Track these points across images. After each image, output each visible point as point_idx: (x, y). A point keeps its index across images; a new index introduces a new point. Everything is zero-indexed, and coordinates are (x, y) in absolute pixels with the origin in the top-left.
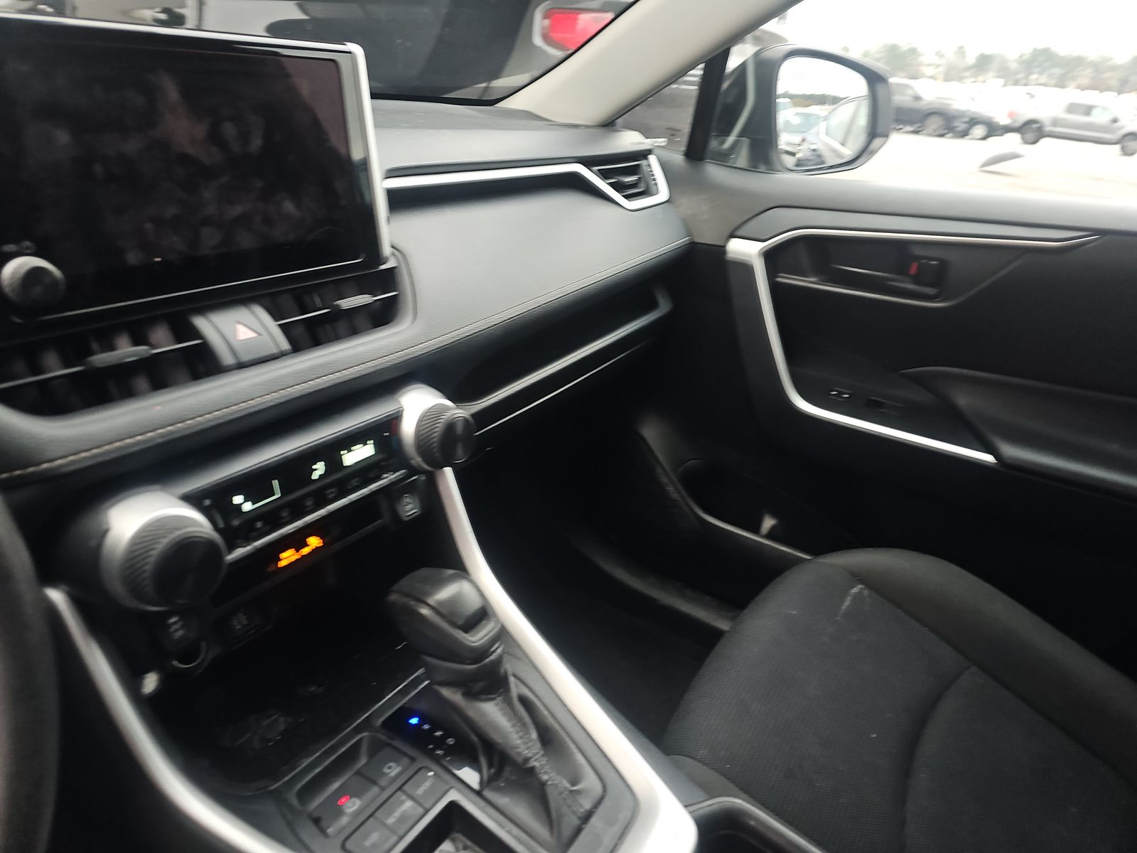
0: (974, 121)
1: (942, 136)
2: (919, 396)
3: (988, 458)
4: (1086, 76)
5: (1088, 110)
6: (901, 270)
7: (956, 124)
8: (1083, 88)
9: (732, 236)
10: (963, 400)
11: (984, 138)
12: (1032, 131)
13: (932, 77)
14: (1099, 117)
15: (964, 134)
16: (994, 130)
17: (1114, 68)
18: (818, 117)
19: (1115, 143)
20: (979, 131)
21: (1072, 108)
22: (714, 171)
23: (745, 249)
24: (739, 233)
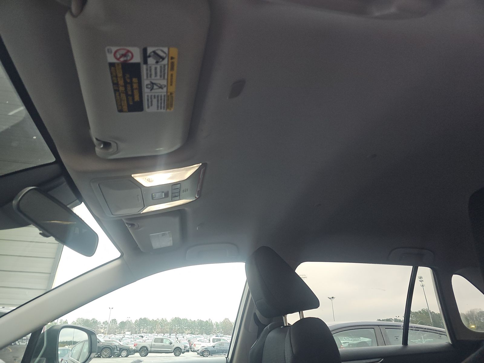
0: (122, 349)
1: (110, 357)
5: (162, 340)
7: (115, 351)
8: (158, 333)
11: (127, 356)
12: (144, 351)
13: (103, 333)
14: (166, 343)
15: (118, 356)
16: (130, 352)
17: (168, 324)
18: (68, 350)
19: (172, 352)
20: (124, 353)
21: (156, 340)
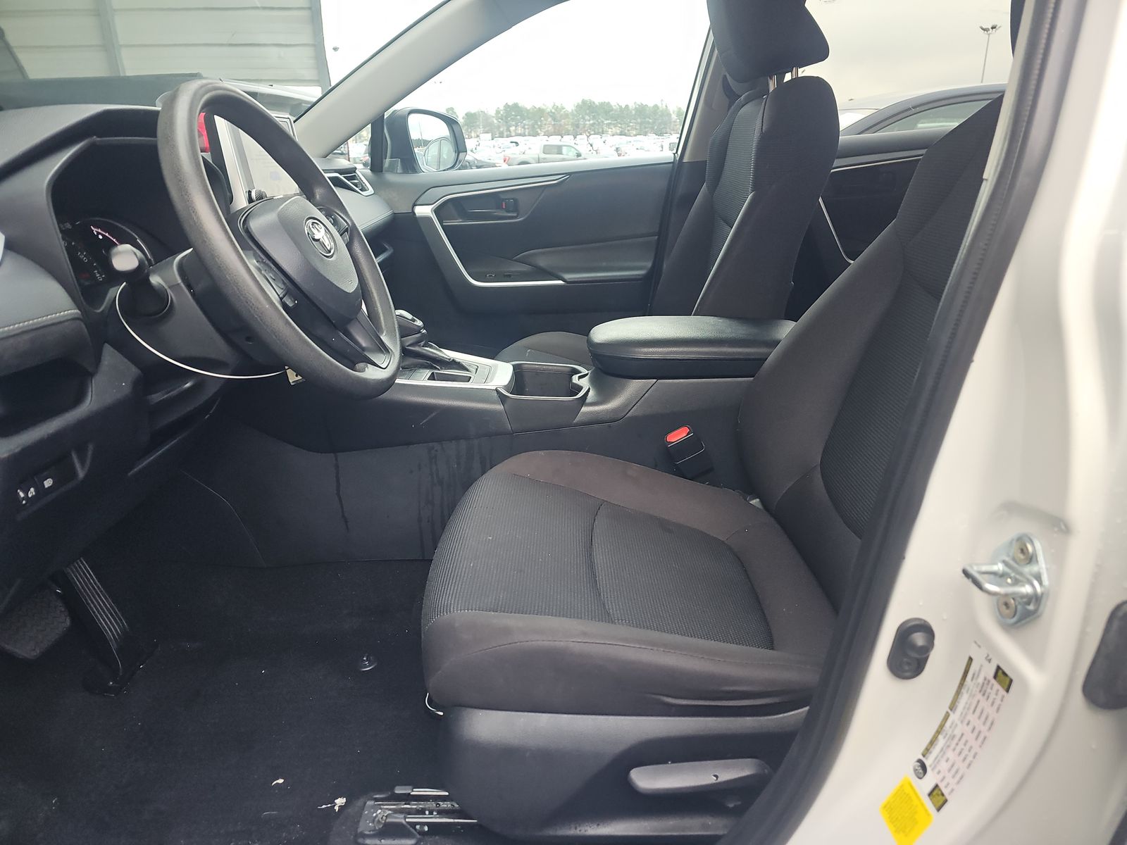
2: (524, 268)
3: (560, 282)
4: (548, 124)
5: (559, 149)
6: (499, 207)
8: (548, 134)
9: (415, 205)
10: (543, 262)
14: (568, 154)
21: (547, 149)
22: (390, 177)
23: (423, 211)
24: (418, 203)
